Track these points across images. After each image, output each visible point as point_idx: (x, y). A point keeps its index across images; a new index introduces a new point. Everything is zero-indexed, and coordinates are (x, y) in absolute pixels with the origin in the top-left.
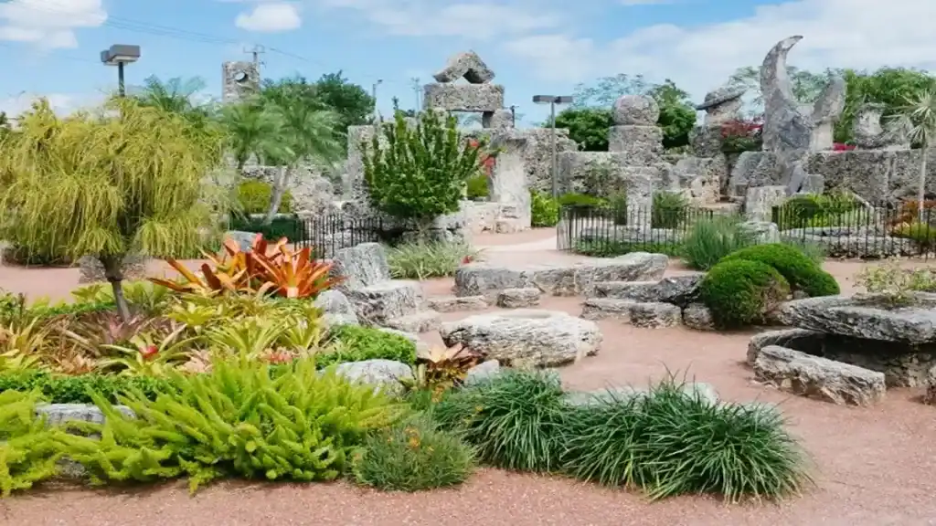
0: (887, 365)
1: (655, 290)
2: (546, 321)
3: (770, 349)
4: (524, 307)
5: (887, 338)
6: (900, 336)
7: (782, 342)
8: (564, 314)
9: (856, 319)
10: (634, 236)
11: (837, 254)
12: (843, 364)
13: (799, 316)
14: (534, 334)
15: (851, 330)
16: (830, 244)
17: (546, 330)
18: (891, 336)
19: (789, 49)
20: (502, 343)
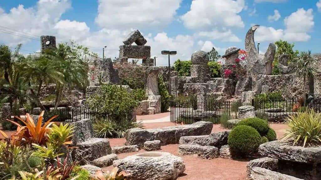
0: (304, 175)
1: (208, 140)
2: (160, 158)
3: (256, 169)
4: (154, 150)
5: (305, 161)
6: (310, 160)
7: (260, 165)
8: (168, 154)
9: (291, 152)
10: (200, 114)
11: (276, 121)
12: (287, 176)
13: (267, 151)
14: (154, 165)
15: (289, 158)
16: (274, 116)
17: (160, 163)
18: (306, 160)
19: (255, 30)
20: (140, 171)
